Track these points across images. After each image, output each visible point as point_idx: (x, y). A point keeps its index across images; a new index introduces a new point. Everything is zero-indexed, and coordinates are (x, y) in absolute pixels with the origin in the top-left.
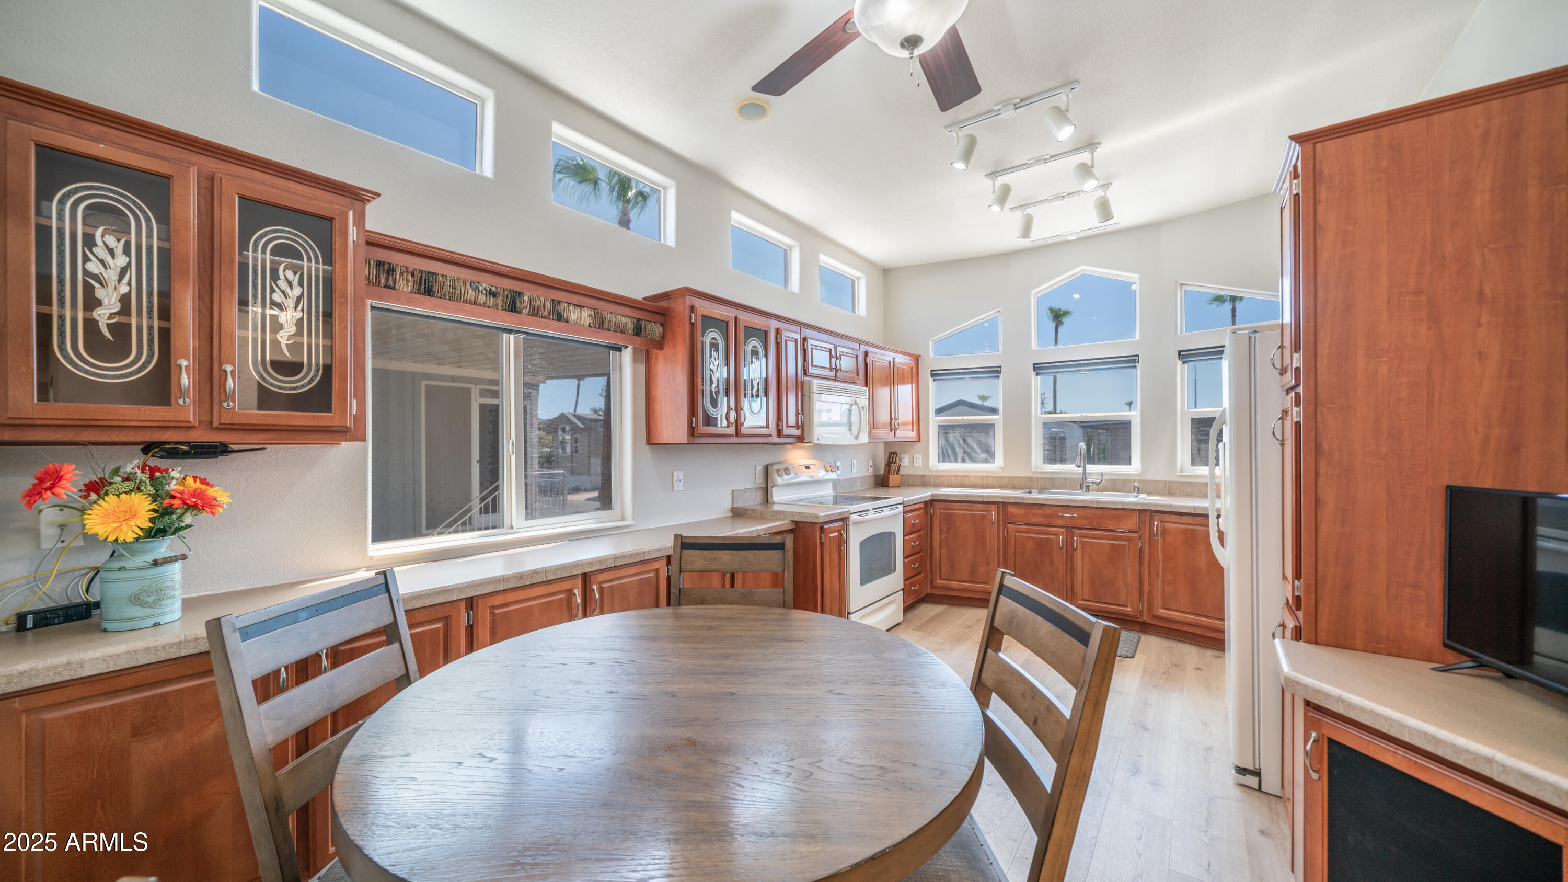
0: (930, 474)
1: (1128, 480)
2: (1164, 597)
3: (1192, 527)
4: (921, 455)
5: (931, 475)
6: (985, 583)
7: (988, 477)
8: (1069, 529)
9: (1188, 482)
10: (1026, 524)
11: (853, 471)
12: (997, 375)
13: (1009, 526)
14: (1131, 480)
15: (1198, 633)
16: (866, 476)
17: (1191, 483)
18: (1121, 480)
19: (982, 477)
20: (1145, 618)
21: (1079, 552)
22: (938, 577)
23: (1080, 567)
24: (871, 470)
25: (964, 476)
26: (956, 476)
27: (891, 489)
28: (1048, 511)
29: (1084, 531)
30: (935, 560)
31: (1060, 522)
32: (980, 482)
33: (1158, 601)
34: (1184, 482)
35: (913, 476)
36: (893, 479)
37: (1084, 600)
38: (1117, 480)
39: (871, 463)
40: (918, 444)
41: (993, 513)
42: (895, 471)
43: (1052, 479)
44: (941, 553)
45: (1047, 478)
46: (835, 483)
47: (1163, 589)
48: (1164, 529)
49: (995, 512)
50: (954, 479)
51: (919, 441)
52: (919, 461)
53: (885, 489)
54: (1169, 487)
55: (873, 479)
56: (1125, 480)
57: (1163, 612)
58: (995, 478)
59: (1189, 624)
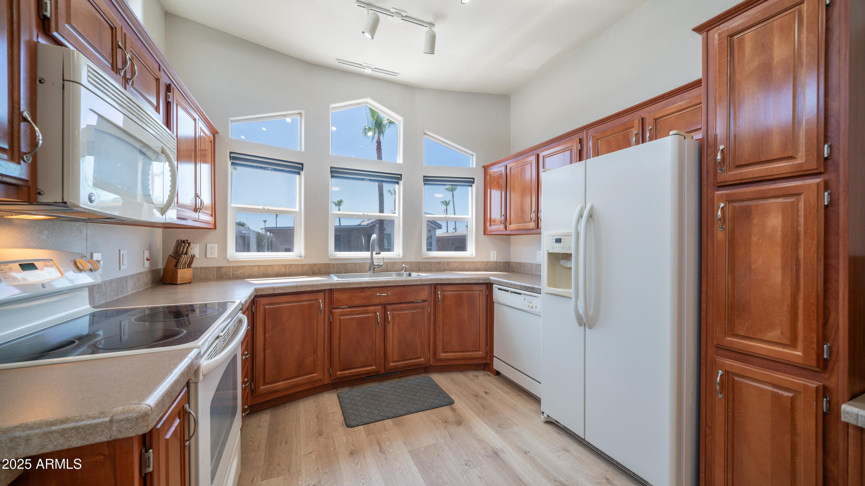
0: (228, 265)
1: (395, 262)
2: (443, 345)
3: (459, 292)
4: (217, 244)
5: (230, 267)
6: (312, 373)
7: (291, 265)
8: (385, 307)
9: (429, 262)
10: (349, 307)
11: (122, 267)
12: (298, 171)
13: (334, 311)
14: (397, 262)
15: (462, 363)
16: (141, 273)
17: (430, 262)
18: (391, 262)
19: (285, 266)
20: (431, 363)
21: (391, 324)
22: (261, 383)
23: (391, 336)
24: (147, 264)
25: (267, 266)
26: (259, 266)
27: (179, 286)
28: (368, 293)
29: (394, 306)
30: (257, 364)
31: (377, 301)
32: (283, 270)
33: (440, 348)
34: (426, 262)
35: (206, 268)
36: (183, 273)
37: (394, 362)
38: (389, 262)
39: (147, 254)
40: (213, 233)
41: (320, 301)
42: (185, 264)
43: (345, 264)
44: (265, 355)
45: (341, 264)
46: (91, 288)
47: (443, 339)
48: (443, 296)
49: (322, 300)
50: (256, 269)
51: (215, 228)
52: (213, 250)
53: (170, 289)
54: (418, 266)
55: (149, 276)
56: (394, 262)
57: (443, 355)
58: (298, 265)
59: (457, 359)
